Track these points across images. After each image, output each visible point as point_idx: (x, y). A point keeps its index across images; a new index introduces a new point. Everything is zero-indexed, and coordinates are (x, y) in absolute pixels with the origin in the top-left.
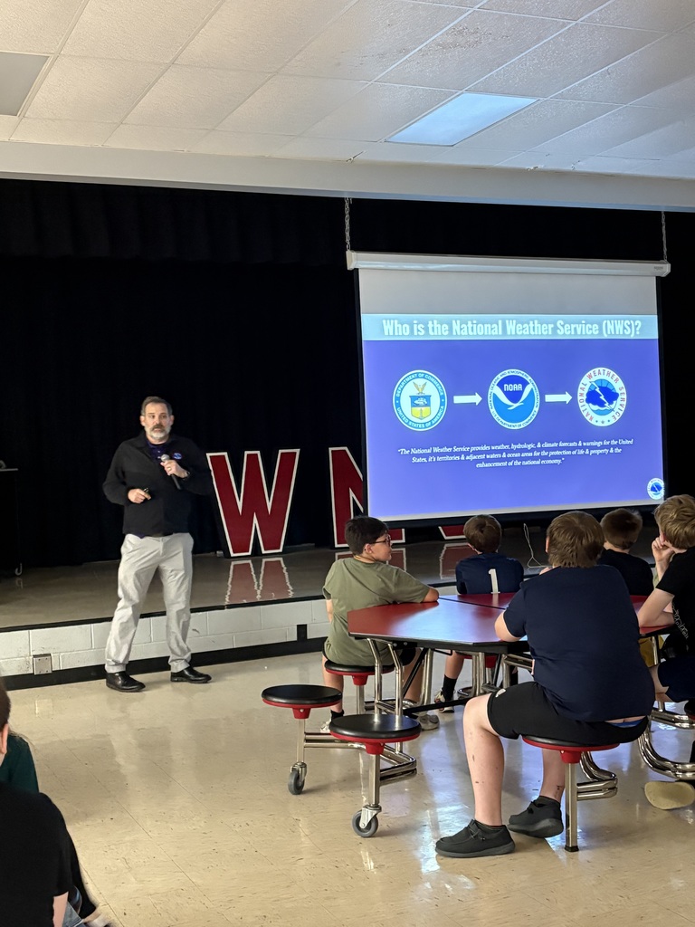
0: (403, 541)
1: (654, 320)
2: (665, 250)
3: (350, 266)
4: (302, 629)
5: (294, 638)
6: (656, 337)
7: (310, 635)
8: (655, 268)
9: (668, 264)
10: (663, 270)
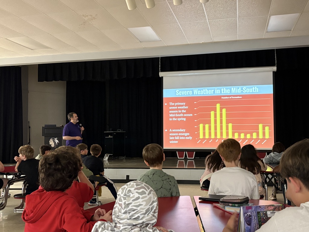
4: (128, 176)
5: (125, 178)
6: (272, 93)
7: (130, 179)
8: (270, 69)
9: (276, 67)
10: (274, 69)
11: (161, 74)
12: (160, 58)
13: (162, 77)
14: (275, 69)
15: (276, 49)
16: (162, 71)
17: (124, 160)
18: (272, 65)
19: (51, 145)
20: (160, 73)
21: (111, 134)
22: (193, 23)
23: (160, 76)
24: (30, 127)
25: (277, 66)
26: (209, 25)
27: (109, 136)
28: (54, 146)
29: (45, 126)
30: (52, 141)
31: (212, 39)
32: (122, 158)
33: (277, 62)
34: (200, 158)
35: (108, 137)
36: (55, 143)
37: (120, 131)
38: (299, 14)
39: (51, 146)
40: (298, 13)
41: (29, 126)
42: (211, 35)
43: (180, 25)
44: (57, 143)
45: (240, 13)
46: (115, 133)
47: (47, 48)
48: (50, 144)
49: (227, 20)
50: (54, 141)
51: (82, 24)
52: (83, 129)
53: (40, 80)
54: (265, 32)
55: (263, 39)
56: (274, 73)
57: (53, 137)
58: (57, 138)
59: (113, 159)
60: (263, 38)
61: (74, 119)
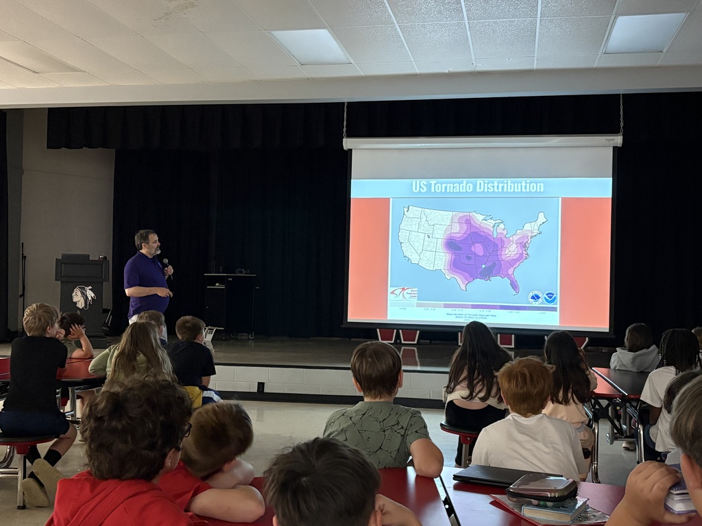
0: (513, 346)
1: (609, 181)
2: (622, 124)
3: (345, 147)
4: (261, 385)
5: (255, 390)
6: (610, 195)
7: (267, 390)
8: (606, 140)
9: (622, 137)
10: (616, 141)
11: (348, 143)
12: (346, 105)
13: (350, 150)
14: (618, 140)
15: (623, 95)
16: (349, 136)
17: (250, 341)
18: (613, 131)
19: (76, 303)
20: (344, 139)
21: (221, 280)
22: (431, 25)
23: (345, 148)
24: (25, 257)
25: (623, 135)
26: (468, 33)
27: (217, 284)
28: (83, 305)
29: (64, 256)
30: (79, 293)
31: (474, 65)
32: (246, 338)
33: (624, 123)
34: (431, 342)
35: (215, 286)
36: (86, 298)
37: (241, 272)
38: (684, 14)
39: (77, 305)
40: (683, 12)
41: (23, 254)
42: (473, 56)
43: (399, 30)
44: (90, 298)
45: (545, 6)
46: (230, 277)
47: (74, 69)
48: (75, 300)
49: (513, 22)
50: (84, 294)
51: (160, 18)
52: (170, 270)
53: (53, 144)
54: (600, 53)
55: (595, 69)
56: (616, 150)
57: (83, 283)
58: (90, 287)
59: (224, 340)
60: (595, 66)
61: (150, 246)
